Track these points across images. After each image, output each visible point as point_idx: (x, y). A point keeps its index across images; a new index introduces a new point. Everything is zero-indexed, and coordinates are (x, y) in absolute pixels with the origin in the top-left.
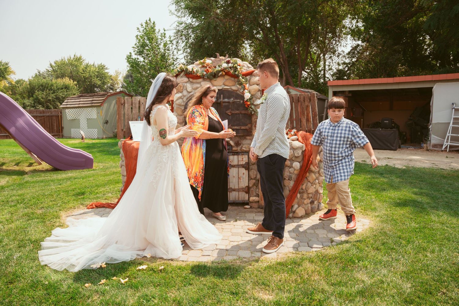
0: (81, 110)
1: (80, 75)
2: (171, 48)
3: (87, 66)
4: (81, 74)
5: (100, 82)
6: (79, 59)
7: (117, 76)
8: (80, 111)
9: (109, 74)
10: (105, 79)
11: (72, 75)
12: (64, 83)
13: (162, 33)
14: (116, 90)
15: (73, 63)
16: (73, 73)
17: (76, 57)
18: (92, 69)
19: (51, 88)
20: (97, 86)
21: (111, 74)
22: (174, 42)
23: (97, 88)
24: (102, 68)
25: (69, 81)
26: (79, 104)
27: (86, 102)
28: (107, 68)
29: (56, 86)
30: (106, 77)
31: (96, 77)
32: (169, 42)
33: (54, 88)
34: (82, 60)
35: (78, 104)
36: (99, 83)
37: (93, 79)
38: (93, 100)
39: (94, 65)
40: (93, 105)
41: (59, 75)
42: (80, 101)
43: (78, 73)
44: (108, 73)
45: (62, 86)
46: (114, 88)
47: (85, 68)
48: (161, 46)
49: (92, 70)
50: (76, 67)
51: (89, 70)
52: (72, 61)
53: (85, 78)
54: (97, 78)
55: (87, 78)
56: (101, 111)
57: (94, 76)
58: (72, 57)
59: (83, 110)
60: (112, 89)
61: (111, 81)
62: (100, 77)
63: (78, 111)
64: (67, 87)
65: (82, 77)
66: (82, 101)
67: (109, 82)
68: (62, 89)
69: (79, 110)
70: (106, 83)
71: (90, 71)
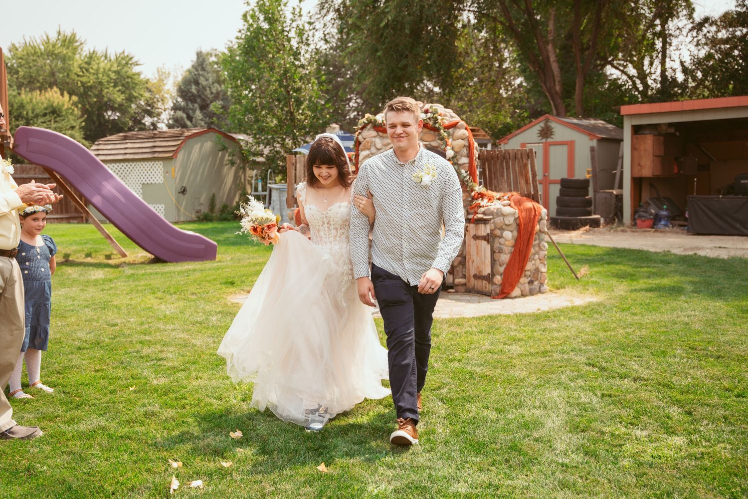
0: (129, 165)
1: (73, 80)
2: (311, 39)
3: (91, 57)
4: (77, 78)
5: (123, 97)
6: (70, 42)
7: (161, 80)
8: (127, 168)
9: (142, 77)
10: (133, 88)
11: (56, 81)
12: (49, 100)
13: (296, 7)
14: (159, 115)
15: (56, 52)
16: (57, 74)
17: (62, 35)
18: (102, 65)
19: (21, 113)
20: (116, 106)
21: (147, 78)
22: (318, 25)
23: (114, 109)
24: (127, 63)
25: (61, 97)
26: (125, 154)
27: (141, 151)
28: (139, 63)
29: (33, 110)
30: (136, 84)
31: (112, 84)
32: (307, 27)
33: (27, 114)
34: (78, 44)
35: (122, 154)
36: (119, 98)
37: (106, 91)
38: (154, 147)
39: (106, 57)
40: (156, 155)
41: (22, 80)
42: (126, 148)
43: (68, 74)
44: (139, 74)
45: (46, 109)
46: (153, 110)
47: (86, 63)
48: (292, 34)
49: (102, 70)
50: (64, 59)
51: (95, 67)
52: (54, 46)
53: (87, 89)
54: (115, 86)
55: (91, 87)
56: (173, 168)
57: (108, 82)
58: (53, 37)
59: (133, 165)
60: (150, 114)
61: (147, 95)
62: (123, 85)
63: (123, 168)
64: (54, 112)
65: (79, 84)
66: (131, 148)
67: (142, 95)
68: (45, 115)
69: (125, 165)
70: (135, 98)
71: (98, 70)
